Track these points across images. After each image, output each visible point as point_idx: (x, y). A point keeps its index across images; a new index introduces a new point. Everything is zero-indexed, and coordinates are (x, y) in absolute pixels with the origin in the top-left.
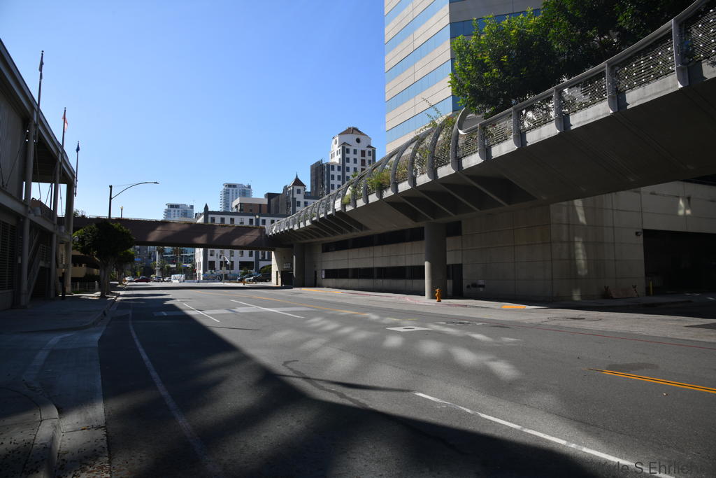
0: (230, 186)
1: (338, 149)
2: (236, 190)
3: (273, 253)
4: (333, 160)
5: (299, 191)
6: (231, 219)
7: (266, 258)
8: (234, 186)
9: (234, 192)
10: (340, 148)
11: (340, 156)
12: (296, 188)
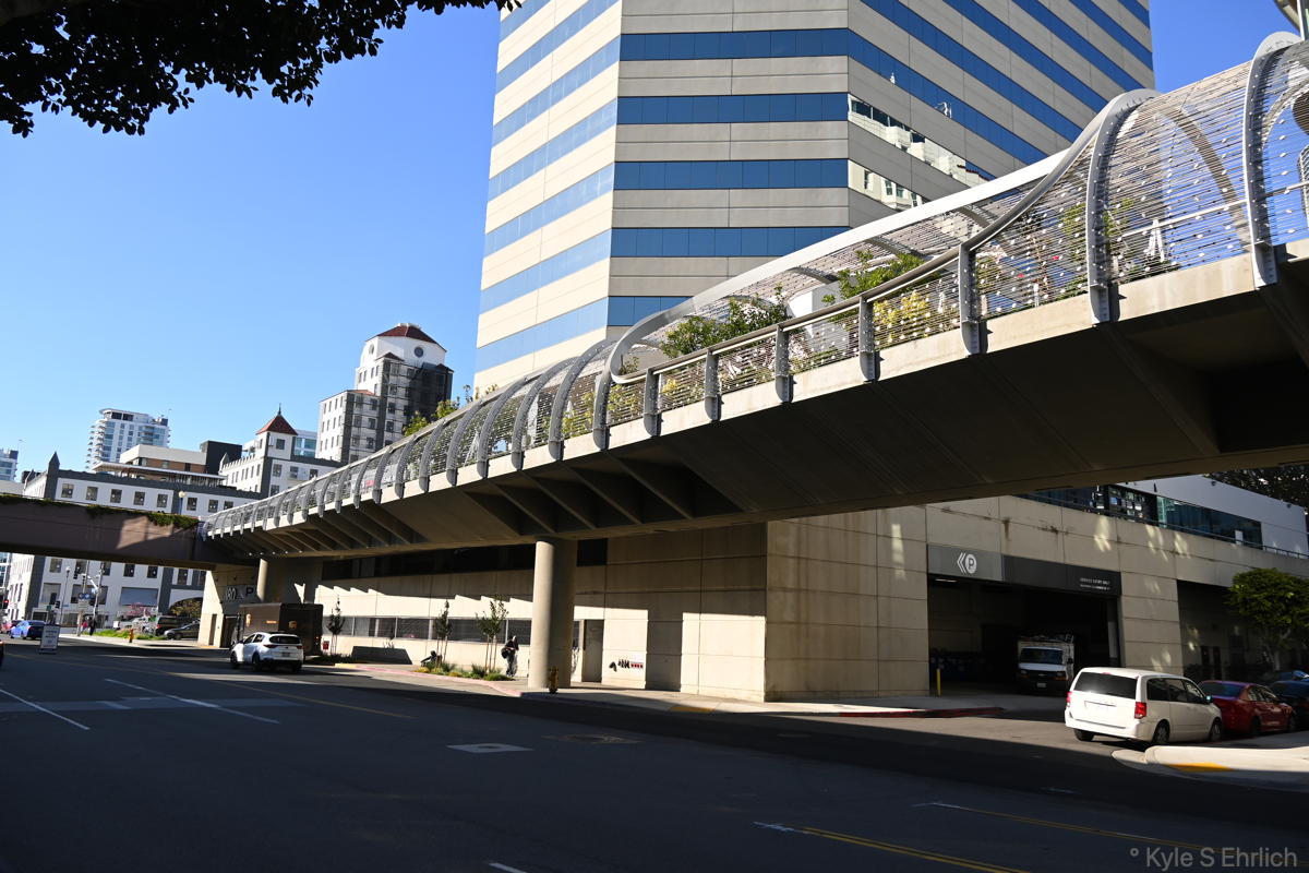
0: (116, 415)
1: (374, 365)
2: (131, 427)
3: (209, 574)
4: (361, 387)
5: (280, 444)
6: (114, 492)
7: (189, 582)
8: (128, 417)
9: (127, 430)
10: (380, 363)
11: (378, 380)
12: (276, 436)
